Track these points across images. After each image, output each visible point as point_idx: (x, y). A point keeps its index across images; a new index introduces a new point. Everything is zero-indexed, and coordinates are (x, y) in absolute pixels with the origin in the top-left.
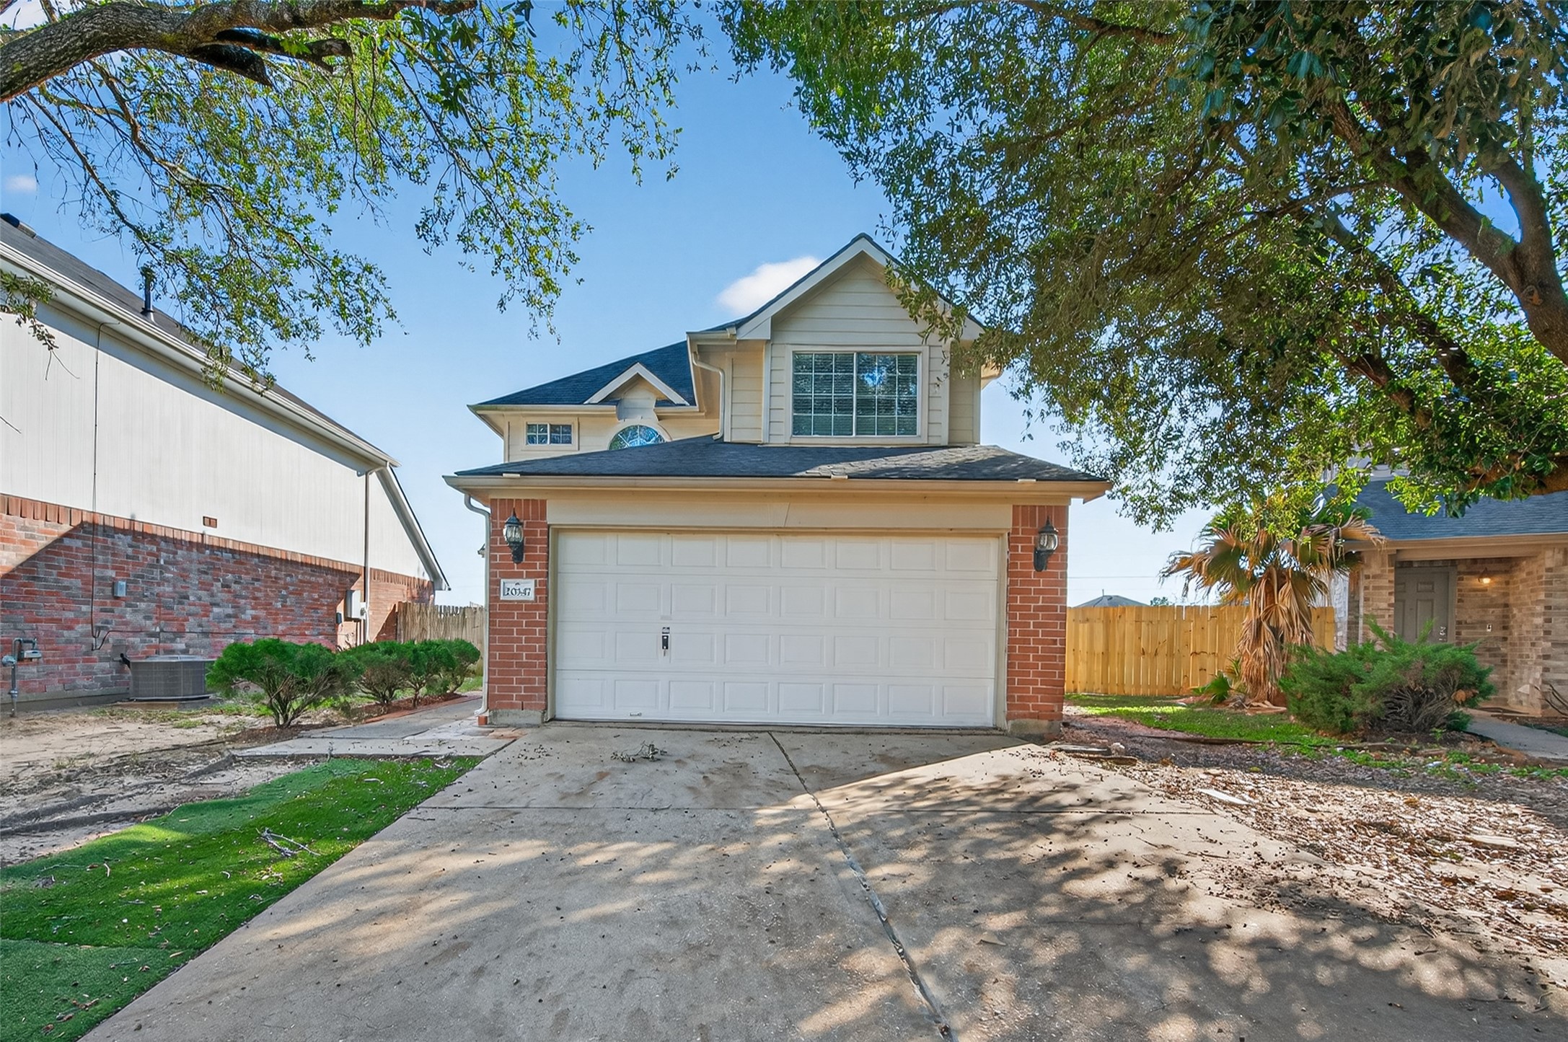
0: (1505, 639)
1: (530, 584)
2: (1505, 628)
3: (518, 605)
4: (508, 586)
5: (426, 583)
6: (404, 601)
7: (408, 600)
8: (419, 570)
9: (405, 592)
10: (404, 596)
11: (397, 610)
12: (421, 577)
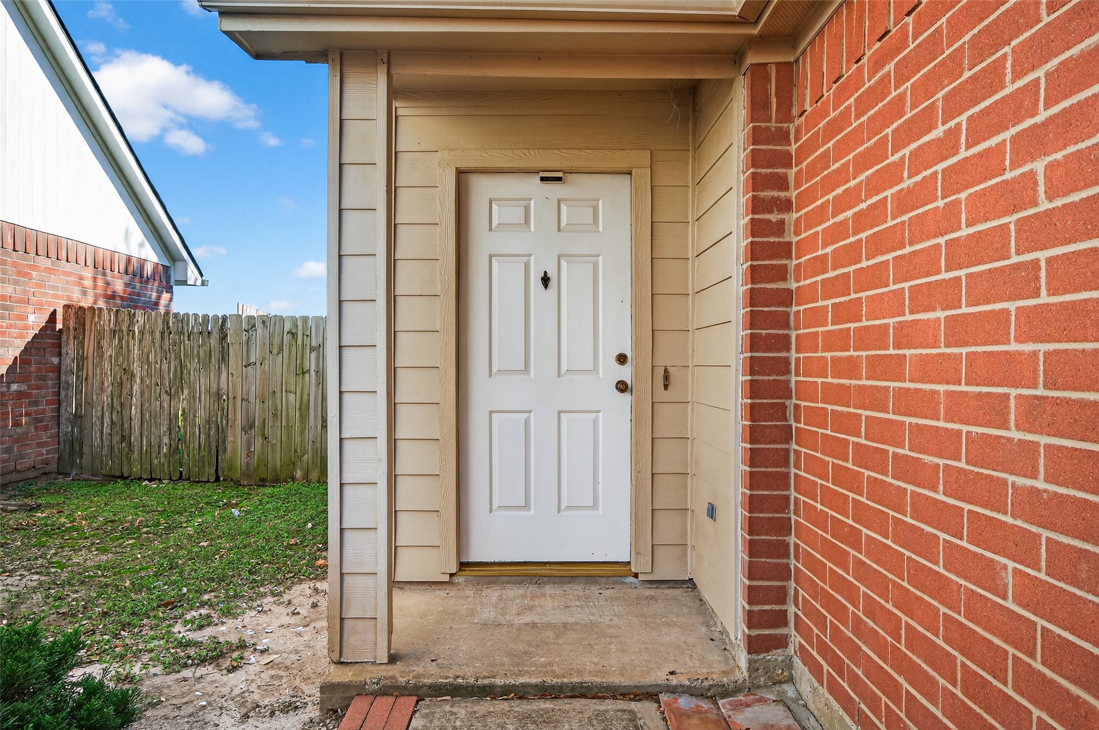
5: (148, 269)
6: (86, 303)
7: (95, 302)
8: (127, 235)
9: (88, 283)
10: (84, 293)
11: (59, 326)
12: (135, 253)
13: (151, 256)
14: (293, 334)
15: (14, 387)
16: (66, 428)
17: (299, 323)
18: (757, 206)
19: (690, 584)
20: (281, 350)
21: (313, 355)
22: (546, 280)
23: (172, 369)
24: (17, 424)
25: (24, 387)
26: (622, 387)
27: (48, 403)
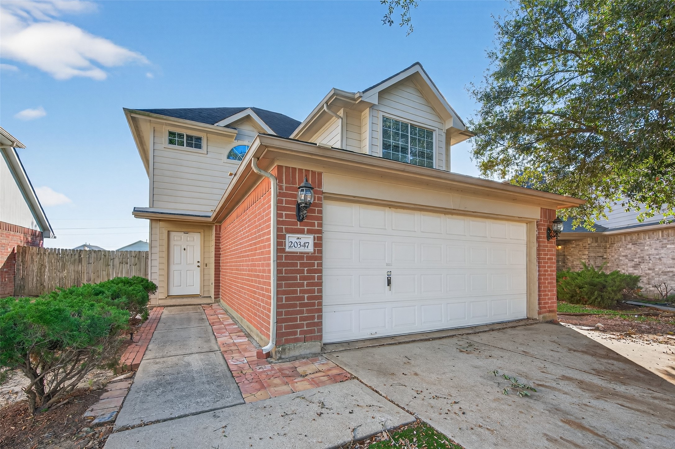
0: (564, 266)
1: (309, 239)
2: (564, 263)
3: (300, 256)
4: (291, 239)
5: (37, 233)
6: (22, 245)
7: (24, 244)
8: (32, 223)
9: (22, 239)
10: (21, 242)
11: (16, 251)
12: (34, 229)
13: (38, 229)
14: (105, 256)
15: (5, 270)
16: (18, 282)
17: (107, 252)
18: (216, 243)
19: (210, 297)
20: (101, 259)
21: (112, 261)
22: (185, 249)
23: (61, 265)
24: (5, 280)
25: (7, 270)
26: (198, 266)
27: (13, 275)
